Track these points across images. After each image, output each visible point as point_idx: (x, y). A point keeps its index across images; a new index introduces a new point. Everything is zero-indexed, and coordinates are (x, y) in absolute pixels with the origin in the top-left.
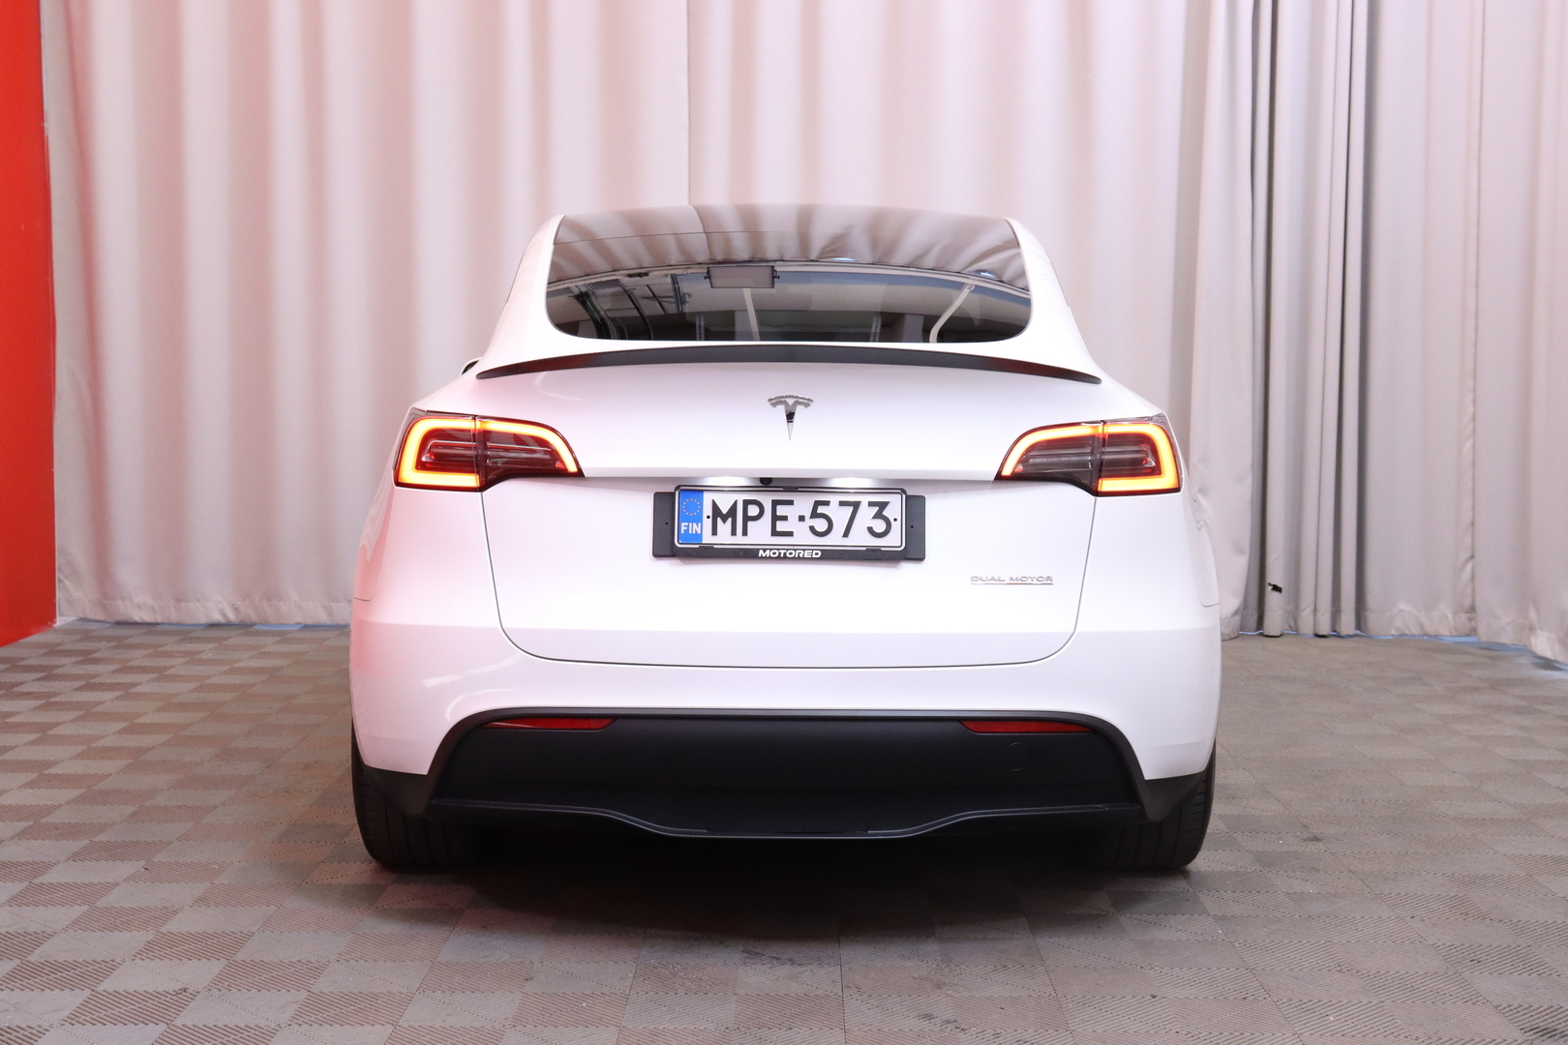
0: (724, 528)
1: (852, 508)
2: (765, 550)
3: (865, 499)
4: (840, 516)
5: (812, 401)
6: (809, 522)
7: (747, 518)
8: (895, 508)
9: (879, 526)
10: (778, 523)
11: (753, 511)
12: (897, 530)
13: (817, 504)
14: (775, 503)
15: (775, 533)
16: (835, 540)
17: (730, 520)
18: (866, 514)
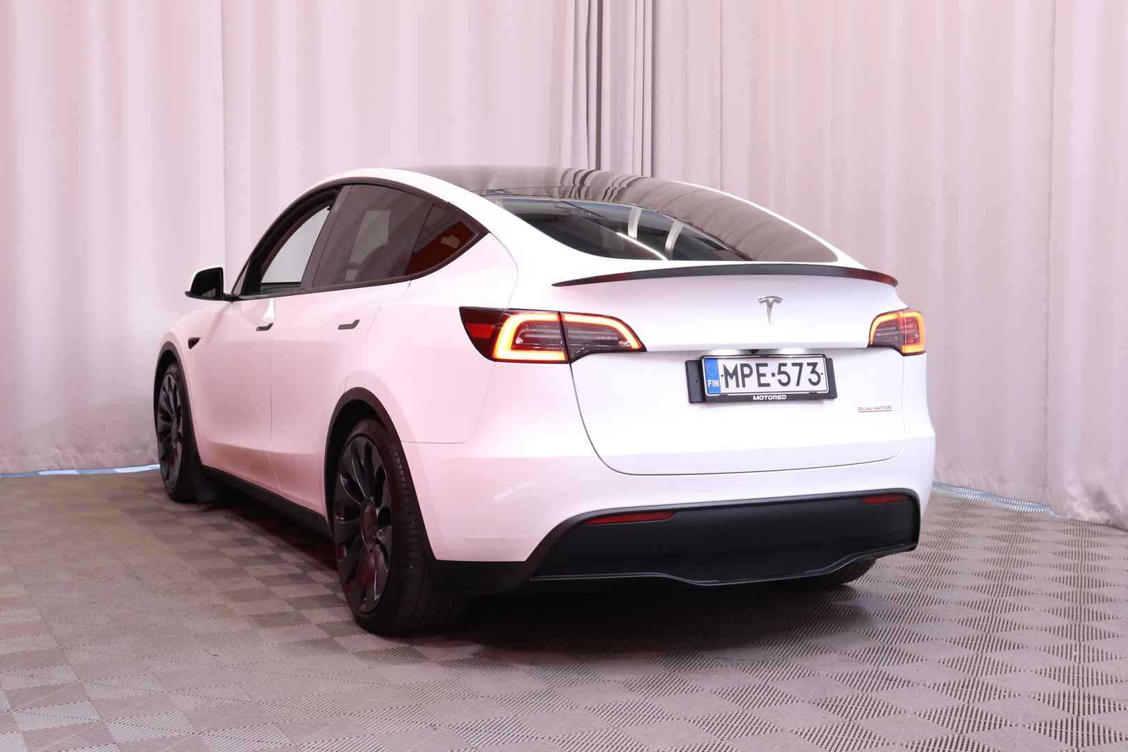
0: (732, 382)
1: (798, 368)
2: (756, 396)
3: (805, 361)
4: (793, 372)
5: (782, 299)
6: (778, 377)
7: (744, 376)
8: (821, 368)
9: (815, 379)
10: (761, 378)
11: (747, 371)
12: (824, 379)
13: (781, 365)
14: (758, 365)
15: (760, 385)
16: (792, 388)
17: (734, 377)
18: (807, 370)
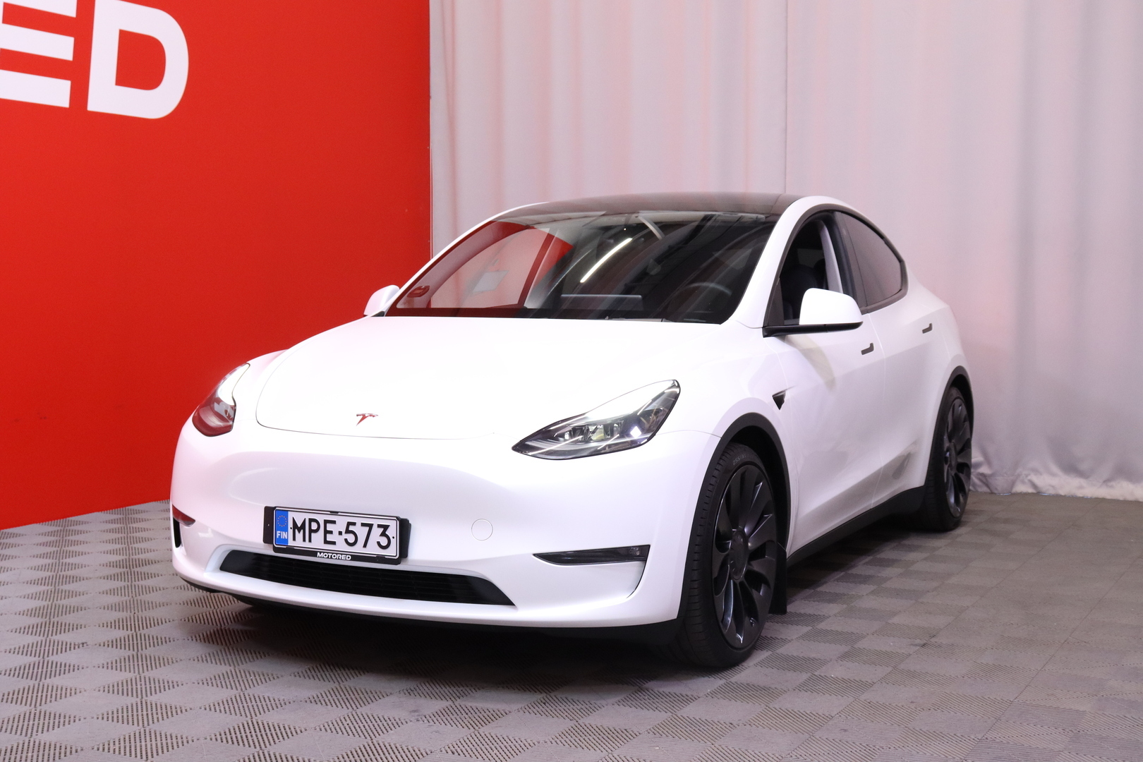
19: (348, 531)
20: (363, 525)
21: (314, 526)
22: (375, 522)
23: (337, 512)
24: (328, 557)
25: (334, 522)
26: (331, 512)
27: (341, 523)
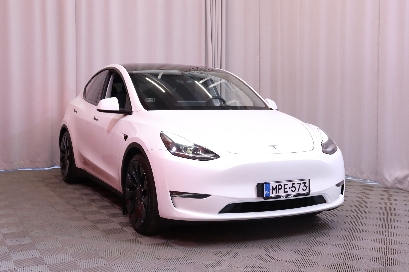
19: (292, 187)
20: (298, 184)
21: (280, 187)
22: (302, 182)
23: (289, 181)
24: (285, 198)
25: (287, 184)
26: (286, 181)
27: (290, 184)
